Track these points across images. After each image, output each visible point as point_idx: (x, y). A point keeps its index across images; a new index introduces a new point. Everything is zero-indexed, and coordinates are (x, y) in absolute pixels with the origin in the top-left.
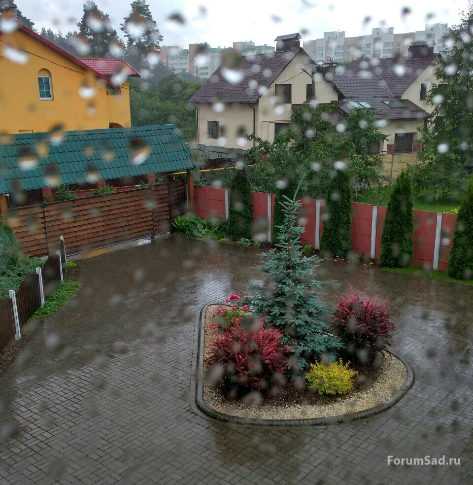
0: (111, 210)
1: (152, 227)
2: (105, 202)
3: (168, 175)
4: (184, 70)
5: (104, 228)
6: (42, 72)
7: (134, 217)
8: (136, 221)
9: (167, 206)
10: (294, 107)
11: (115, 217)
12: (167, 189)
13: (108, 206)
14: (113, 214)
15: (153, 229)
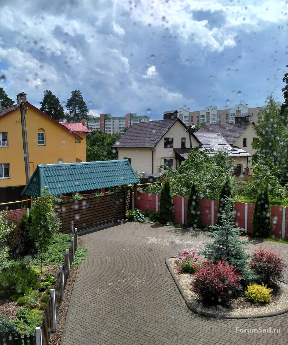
0: (95, 207)
1: (115, 216)
2: (93, 202)
3: (122, 187)
4: (98, 129)
5: (91, 217)
6: (41, 130)
7: (107, 211)
8: (108, 213)
9: (123, 204)
10: (174, 150)
11: (97, 210)
12: (123, 195)
13: (94, 204)
14: (97, 209)
15: (116, 217)
